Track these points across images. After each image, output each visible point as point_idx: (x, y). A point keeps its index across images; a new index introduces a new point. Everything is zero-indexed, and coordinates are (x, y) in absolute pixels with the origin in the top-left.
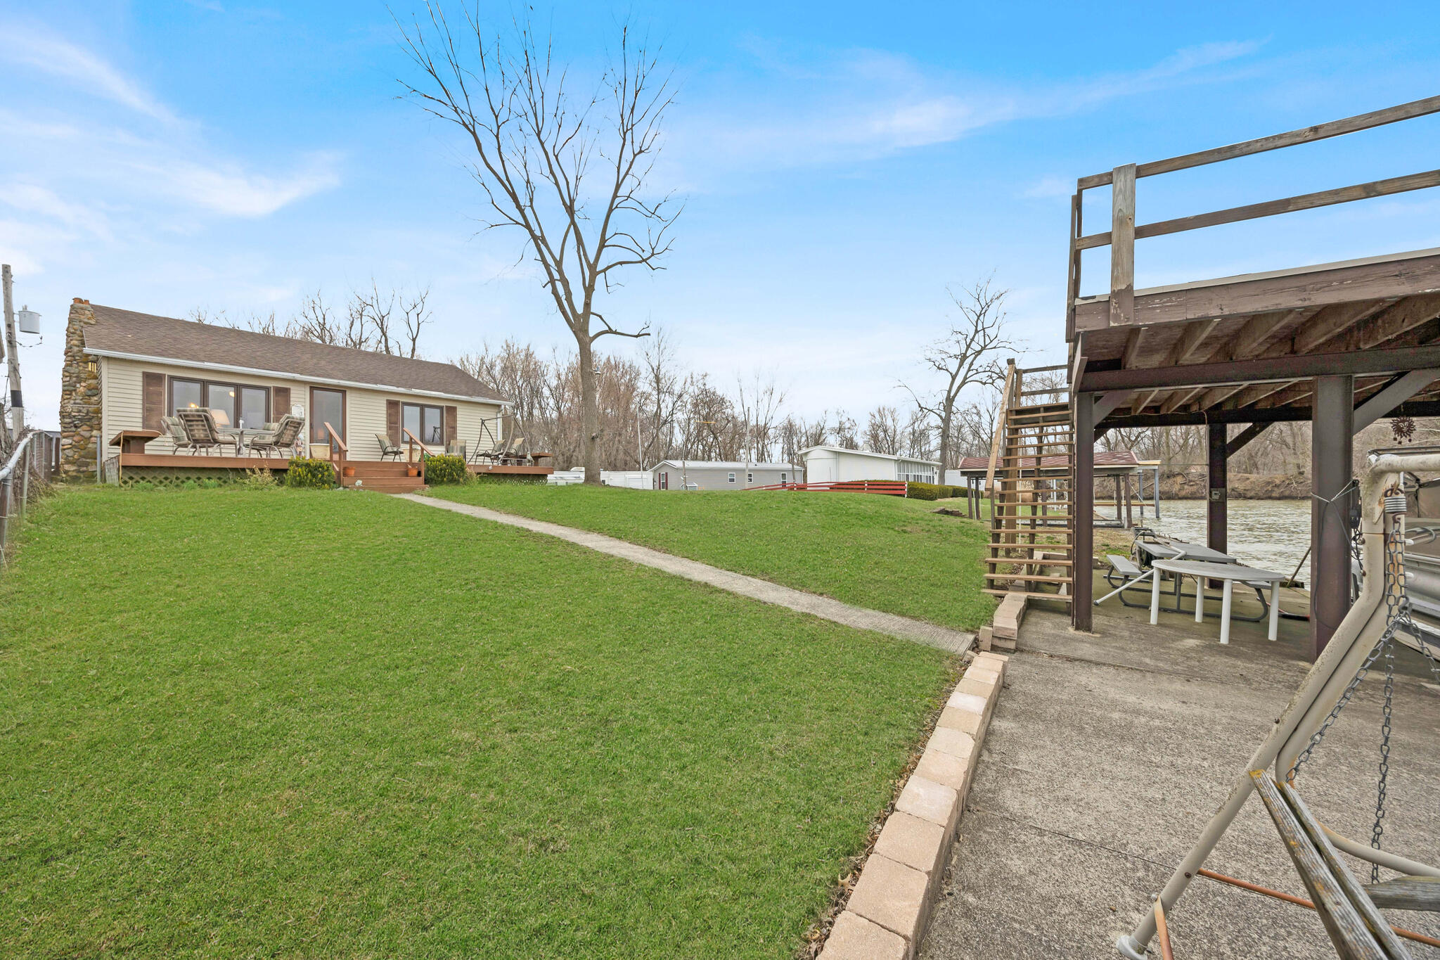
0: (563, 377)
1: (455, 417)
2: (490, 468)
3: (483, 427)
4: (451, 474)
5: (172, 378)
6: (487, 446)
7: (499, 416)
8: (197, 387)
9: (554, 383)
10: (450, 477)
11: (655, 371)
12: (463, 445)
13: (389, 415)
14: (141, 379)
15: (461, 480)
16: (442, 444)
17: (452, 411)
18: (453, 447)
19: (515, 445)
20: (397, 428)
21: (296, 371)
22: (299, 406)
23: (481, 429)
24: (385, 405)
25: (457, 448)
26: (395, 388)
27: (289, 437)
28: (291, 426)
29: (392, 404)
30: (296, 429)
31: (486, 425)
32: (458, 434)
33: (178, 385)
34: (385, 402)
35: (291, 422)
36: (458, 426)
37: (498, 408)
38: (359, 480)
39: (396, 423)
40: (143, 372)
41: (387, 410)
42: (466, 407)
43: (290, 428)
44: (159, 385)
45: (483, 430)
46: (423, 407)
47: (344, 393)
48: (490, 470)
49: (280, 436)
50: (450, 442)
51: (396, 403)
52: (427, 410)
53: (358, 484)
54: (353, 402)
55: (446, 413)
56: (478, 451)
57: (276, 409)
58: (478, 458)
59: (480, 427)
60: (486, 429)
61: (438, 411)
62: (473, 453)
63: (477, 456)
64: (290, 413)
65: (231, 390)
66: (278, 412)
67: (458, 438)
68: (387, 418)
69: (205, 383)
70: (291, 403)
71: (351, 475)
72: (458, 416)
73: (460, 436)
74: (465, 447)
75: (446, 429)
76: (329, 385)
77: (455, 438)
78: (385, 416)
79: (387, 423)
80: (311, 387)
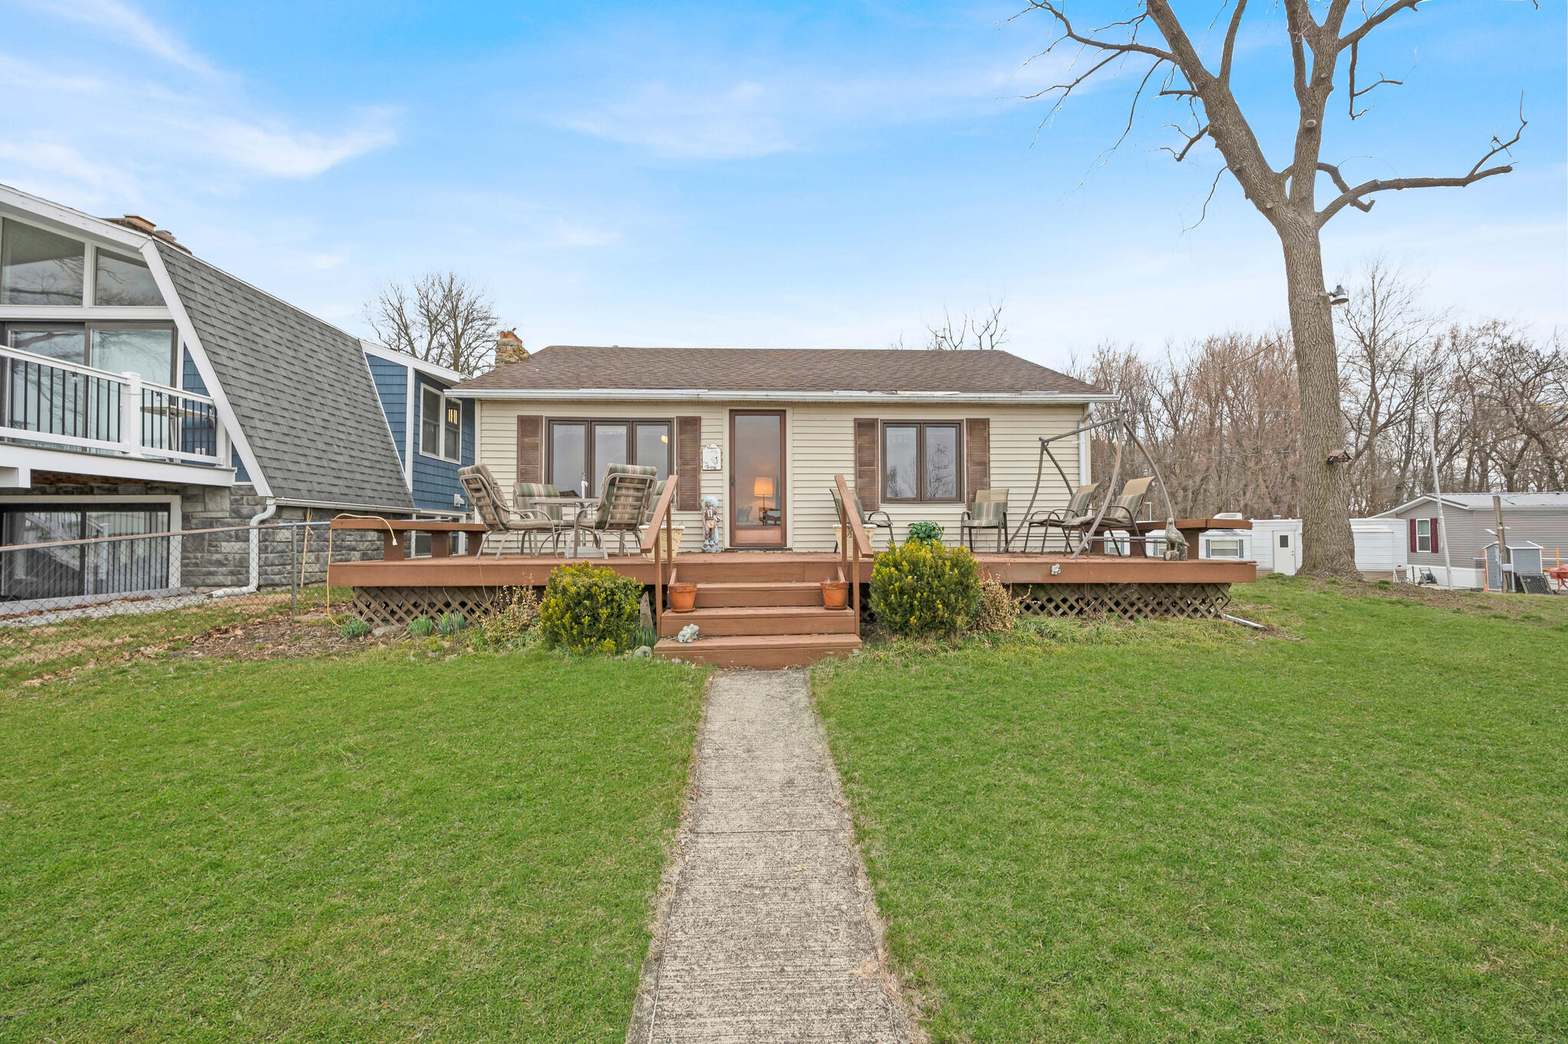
0: (1182, 380)
1: (986, 440)
2: (1055, 569)
3: (1046, 457)
4: (929, 605)
5: (552, 421)
6: (1055, 500)
8: (580, 430)
9: (1168, 388)
10: (928, 615)
11: (1367, 342)
12: (1002, 499)
13: (859, 449)
14: (515, 427)
15: (960, 620)
16: (959, 499)
17: (980, 427)
18: (980, 506)
19: (1126, 498)
20: (873, 472)
21: (709, 386)
22: (712, 446)
23: (1041, 461)
24: (852, 431)
25: (989, 506)
26: (866, 393)
27: (629, 510)
28: (628, 488)
29: (864, 427)
30: (639, 494)
31: (1051, 451)
32: (992, 478)
33: (559, 431)
34: (852, 424)
35: (622, 480)
36: (992, 458)
37: (1081, 412)
38: (692, 625)
39: (871, 463)
40: (518, 416)
41: (855, 441)
42: (1008, 418)
43: (624, 492)
44: (535, 433)
45: (1044, 464)
46: (921, 426)
47: (782, 414)
48: (1054, 575)
49: (604, 511)
50: (975, 494)
51: (871, 424)
52: (930, 432)
53: (684, 636)
54: (796, 430)
55: (967, 435)
56: (1033, 511)
57: (681, 456)
58: (1033, 530)
59: (1038, 458)
60: (1053, 460)
61: (951, 432)
62: (1022, 517)
63: (1030, 526)
64: (700, 461)
65: (622, 430)
66: (684, 462)
67: (993, 484)
68: (855, 454)
69: (591, 423)
70: (703, 443)
71: (683, 607)
72: (992, 438)
73: (996, 480)
74: (1006, 504)
75: (967, 467)
76: (758, 403)
77: (986, 486)
78: (852, 451)
79: (856, 464)
80: (731, 411)
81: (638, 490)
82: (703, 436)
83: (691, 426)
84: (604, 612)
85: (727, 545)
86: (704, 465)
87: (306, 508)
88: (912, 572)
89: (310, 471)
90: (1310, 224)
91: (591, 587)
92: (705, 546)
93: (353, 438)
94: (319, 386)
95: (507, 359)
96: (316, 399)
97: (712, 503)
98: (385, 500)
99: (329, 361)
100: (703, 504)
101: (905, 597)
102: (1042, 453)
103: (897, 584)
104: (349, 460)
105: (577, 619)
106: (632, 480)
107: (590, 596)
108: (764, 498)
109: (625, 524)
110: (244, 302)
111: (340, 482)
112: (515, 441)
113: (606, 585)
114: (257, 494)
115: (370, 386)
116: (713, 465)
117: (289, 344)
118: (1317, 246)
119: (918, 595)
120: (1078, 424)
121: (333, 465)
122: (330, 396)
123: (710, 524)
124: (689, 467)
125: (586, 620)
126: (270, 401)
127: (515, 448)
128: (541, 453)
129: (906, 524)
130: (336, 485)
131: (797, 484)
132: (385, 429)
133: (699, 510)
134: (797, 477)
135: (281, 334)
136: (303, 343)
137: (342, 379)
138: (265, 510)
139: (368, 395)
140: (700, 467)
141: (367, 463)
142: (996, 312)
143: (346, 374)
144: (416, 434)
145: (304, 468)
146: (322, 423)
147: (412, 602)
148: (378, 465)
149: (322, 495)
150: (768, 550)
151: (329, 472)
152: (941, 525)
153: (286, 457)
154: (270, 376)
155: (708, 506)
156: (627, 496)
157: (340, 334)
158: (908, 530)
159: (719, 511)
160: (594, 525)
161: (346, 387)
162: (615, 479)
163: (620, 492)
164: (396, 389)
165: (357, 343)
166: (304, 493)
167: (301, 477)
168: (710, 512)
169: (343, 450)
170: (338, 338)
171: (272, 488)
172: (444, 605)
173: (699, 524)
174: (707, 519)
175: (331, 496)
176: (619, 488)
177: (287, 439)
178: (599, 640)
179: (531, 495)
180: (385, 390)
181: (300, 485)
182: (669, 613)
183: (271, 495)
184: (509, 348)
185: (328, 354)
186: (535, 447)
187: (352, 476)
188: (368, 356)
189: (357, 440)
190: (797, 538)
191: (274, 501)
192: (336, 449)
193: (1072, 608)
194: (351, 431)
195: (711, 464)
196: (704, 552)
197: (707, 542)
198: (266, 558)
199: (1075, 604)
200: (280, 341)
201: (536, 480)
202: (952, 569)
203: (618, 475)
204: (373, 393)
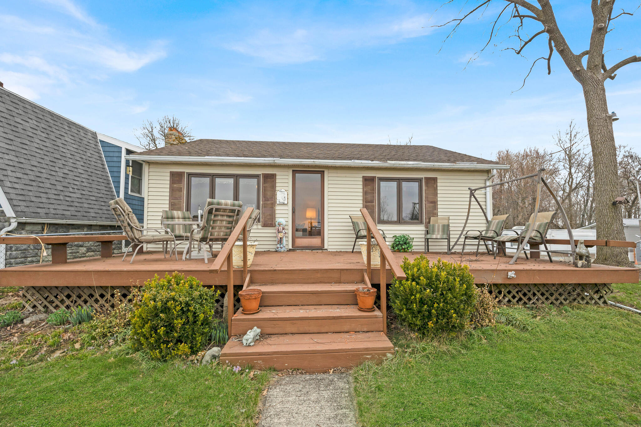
1: (436, 189)
2: (512, 274)
3: (473, 199)
5: (190, 175)
7: (488, 183)
8: (207, 180)
10: (443, 321)
12: (446, 222)
13: (365, 193)
14: (168, 178)
16: (420, 222)
17: (432, 182)
18: (433, 226)
20: (373, 206)
21: (281, 157)
22: (283, 190)
23: (470, 201)
24: (361, 183)
25: (439, 226)
26: (370, 162)
27: (223, 229)
28: (222, 216)
29: (368, 181)
30: (231, 219)
31: (476, 196)
32: (439, 210)
33: (194, 180)
34: (361, 179)
35: (217, 210)
36: (439, 199)
37: (486, 174)
38: (255, 328)
39: (372, 201)
40: (171, 172)
41: (363, 188)
42: (446, 177)
43: (219, 218)
44: (180, 181)
45: (472, 203)
46: (399, 181)
47: (322, 173)
48: (510, 278)
49: (205, 231)
50: (430, 219)
51: (372, 179)
52: (404, 184)
53: (247, 340)
54: (330, 182)
55: (425, 186)
56: (466, 229)
57: (265, 196)
58: (468, 241)
59: (468, 199)
60: (477, 201)
61: (416, 184)
62: (460, 233)
63: (466, 238)
64: (275, 199)
65: (231, 181)
66: (266, 199)
67: (439, 214)
68: (363, 196)
69: (213, 177)
70: (277, 189)
71: (250, 310)
72: (438, 188)
73: (441, 212)
74: (448, 226)
75: (425, 204)
76: (308, 166)
77: (436, 215)
78: (361, 194)
79: (363, 202)
80: (293, 171)
81: (230, 216)
82: (277, 185)
83: (270, 179)
84: (178, 323)
85: (290, 247)
86: (278, 201)
87: (44, 224)
88: (429, 285)
89: (50, 202)
90: (600, 78)
91: (167, 301)
92: (278, 248)
93: (85, 184)
94: (63, 154)
95: (172, 142)
96: (60, 161)
97: (282, 223)
98: (103, 219)
99: (73, 142)
100: (277, 224)
101: (425, 307)
102: (470, 197)
103: (418, 296)
104: (80, 196)
105: (155, 329)
106: (225, 210)
107: (166, 309)
108: (311, 219)
109: (221, 239)
110: (11, 104)
111: (72, 209)
112: (168, 186)
113: (181, 299)
114: (6, 216)
115: (101, 157)
116: (283, 201)
117: (43, 130)
118: (604, 90)
119: (436, 305)
120: (485, 182)
121: (68, 199)
122: (71, 161)
123: (280, 235)
124: (269, 202)
125: (162, 331)
126: (22, 160)
127: (168, 190)
128: (184, 193)
129: (392, 236)
130: (68, 210)
131: (330, 213)
132: (108, 180)
133: (275, 227)
134: (330, 209)
135: (39, 124)
136: (54, 130)
137: (81, 152)
138: (10, 225)
139: (99, 161)
140: (275, 202)
141: (94, 198)
142: (410, 138)
143: (85, 150)
144: (126, 183)
145: (44, 200)
146: (62, 175)
147: (66, 294)
148: (101, 200)
149: (57, 216)
150: (313, 250)
151: (64, 203)
152: (411, 236)
153: (30, 194)
154: (25, 147)
155: (279, 224)
156: (222, 221)
157: (83, 128)
158: (393, 240)
159: (286, 227)
160: (199, 239)
161: (84, 157)
162: (212, 209)
163: (216, 218)
164: (115, 159)
165: (94, 135)
166: (42, 215)
167: (41, 205)
168: (281, 228)
169: (76, 191)
170: (81, 131)
171: (16, 212)
172: (89, 296)
173: (275, 235)
174: (279, 232)
175: (63, 216)
176: (215, 216)
177: (34, 183)
178: (176, 344)
179: (173, 218)
180: (109, 159)
181: (39, 210)
182: (239, 316)
183: (15, 216)
184: (173, 136)
185: (73, 138)
186: (180, 190)
187: (81, 205)
188: (101, 141)
189: (88, 185)
190: (330, 243)
191: (15, 220)
192: (71, 190)
193: (514, 297)
194: (84, 180)
195: (282, 201)
196: (276, 251)
197: (279, 246)
198: (10, 254)
199: (516, 295)
200: (36, 128)
201: (179, 209)
202: (461, 285)
203: (215, 207)
204: (102, 161)
